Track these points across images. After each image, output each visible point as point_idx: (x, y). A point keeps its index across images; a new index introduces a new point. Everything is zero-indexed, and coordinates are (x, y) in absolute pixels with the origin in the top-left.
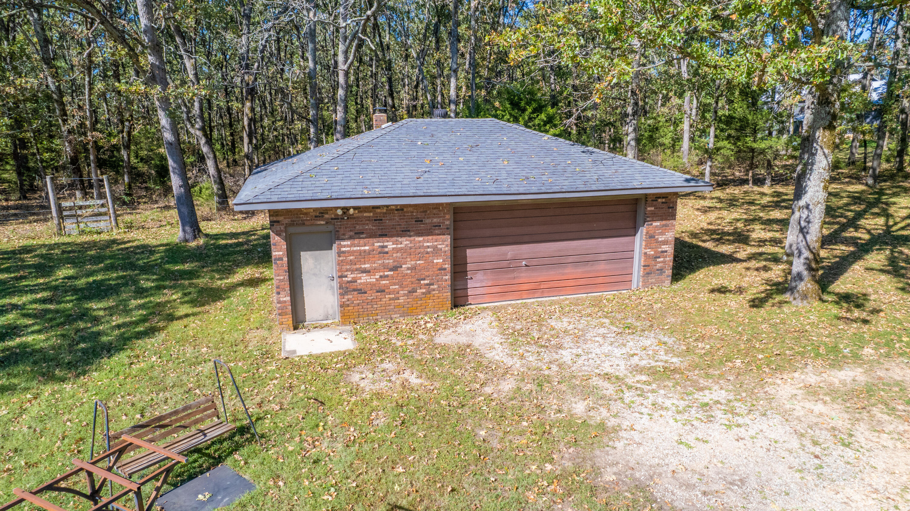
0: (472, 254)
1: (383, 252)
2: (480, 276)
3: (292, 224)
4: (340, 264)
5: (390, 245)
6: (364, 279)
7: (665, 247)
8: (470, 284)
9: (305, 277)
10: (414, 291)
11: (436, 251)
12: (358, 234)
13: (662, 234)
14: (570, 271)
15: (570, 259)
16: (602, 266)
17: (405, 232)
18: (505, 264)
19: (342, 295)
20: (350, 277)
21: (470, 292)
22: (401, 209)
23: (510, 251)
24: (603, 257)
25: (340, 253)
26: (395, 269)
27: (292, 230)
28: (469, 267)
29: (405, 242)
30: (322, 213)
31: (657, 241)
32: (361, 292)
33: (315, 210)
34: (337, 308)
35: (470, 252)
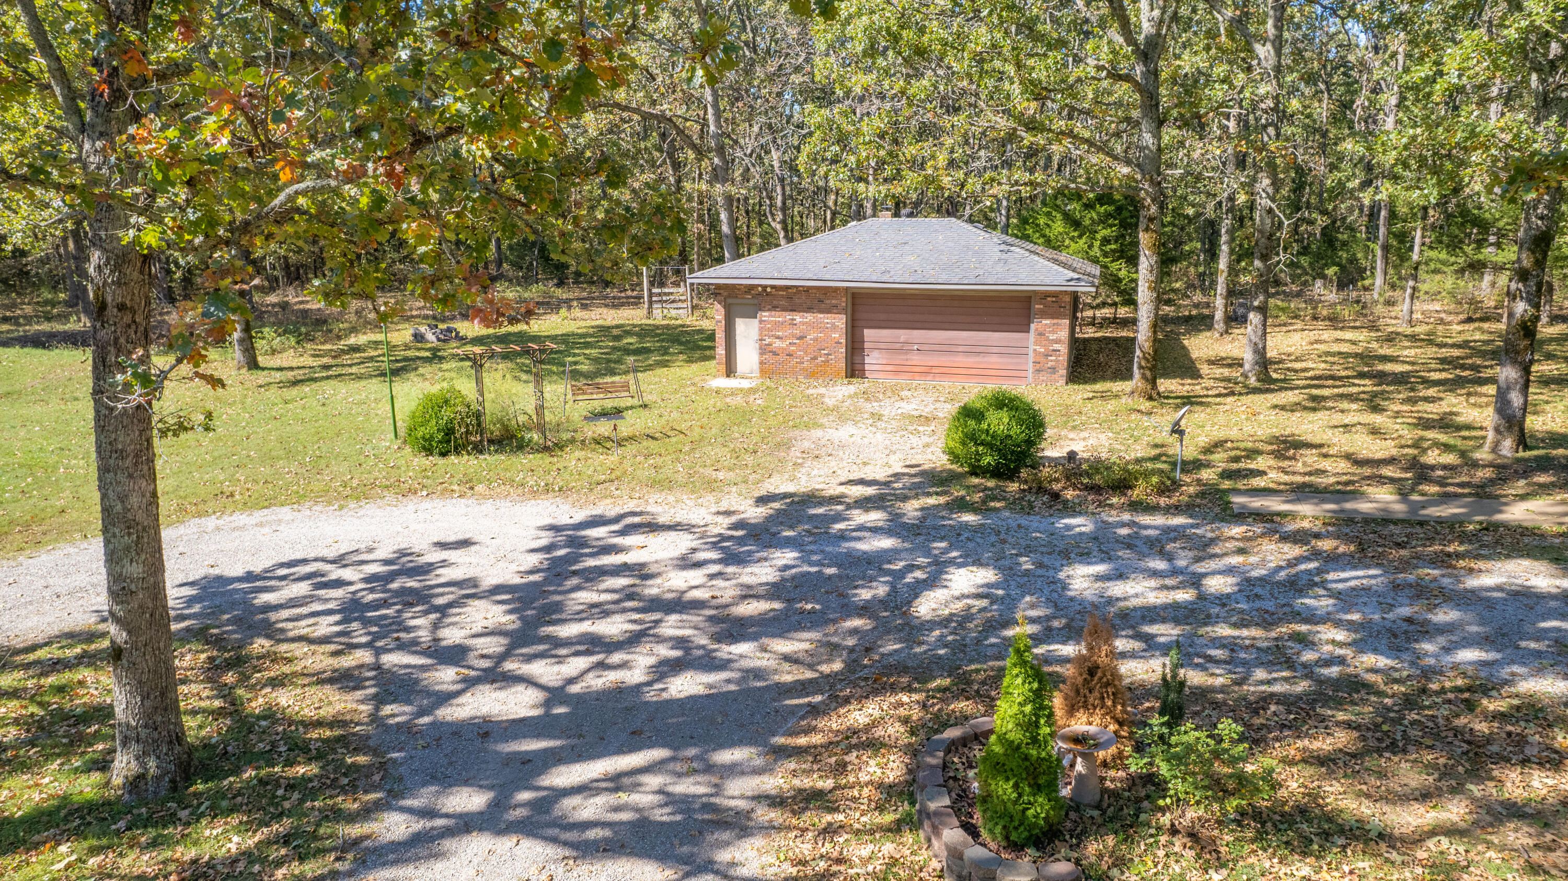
0: (868, 334)
1: (793, 324)
2: (875, 354)
3: (729, 296)
4: (761, 329)
5: (798, 318)
6: (778, 344)
7: (1056, 346)
8: (867, 360)
9: (738, 338)
10: (815, 358)
11: (834, 327)
12: (774, 308)
13: (1053, 332)
14: (961, 360)
15: (961, 349)
16: (994, 359)
17: (809, 309)
18: (898, 346)
19: (761, 354)
20: (768, 341)
21: (867, 367)
22: (808, 289)
23: (903, 335)
24: (995, 350)
25: (761, 322)
26: (801, 338)
27: (730, 301)
28: (866, 345)
29: (809, 317)
30: (751, 288)
31: (1047, 339)
32: (775, 354)
33: (746, 286)
34: (756, 366)
35: (867, 332)
